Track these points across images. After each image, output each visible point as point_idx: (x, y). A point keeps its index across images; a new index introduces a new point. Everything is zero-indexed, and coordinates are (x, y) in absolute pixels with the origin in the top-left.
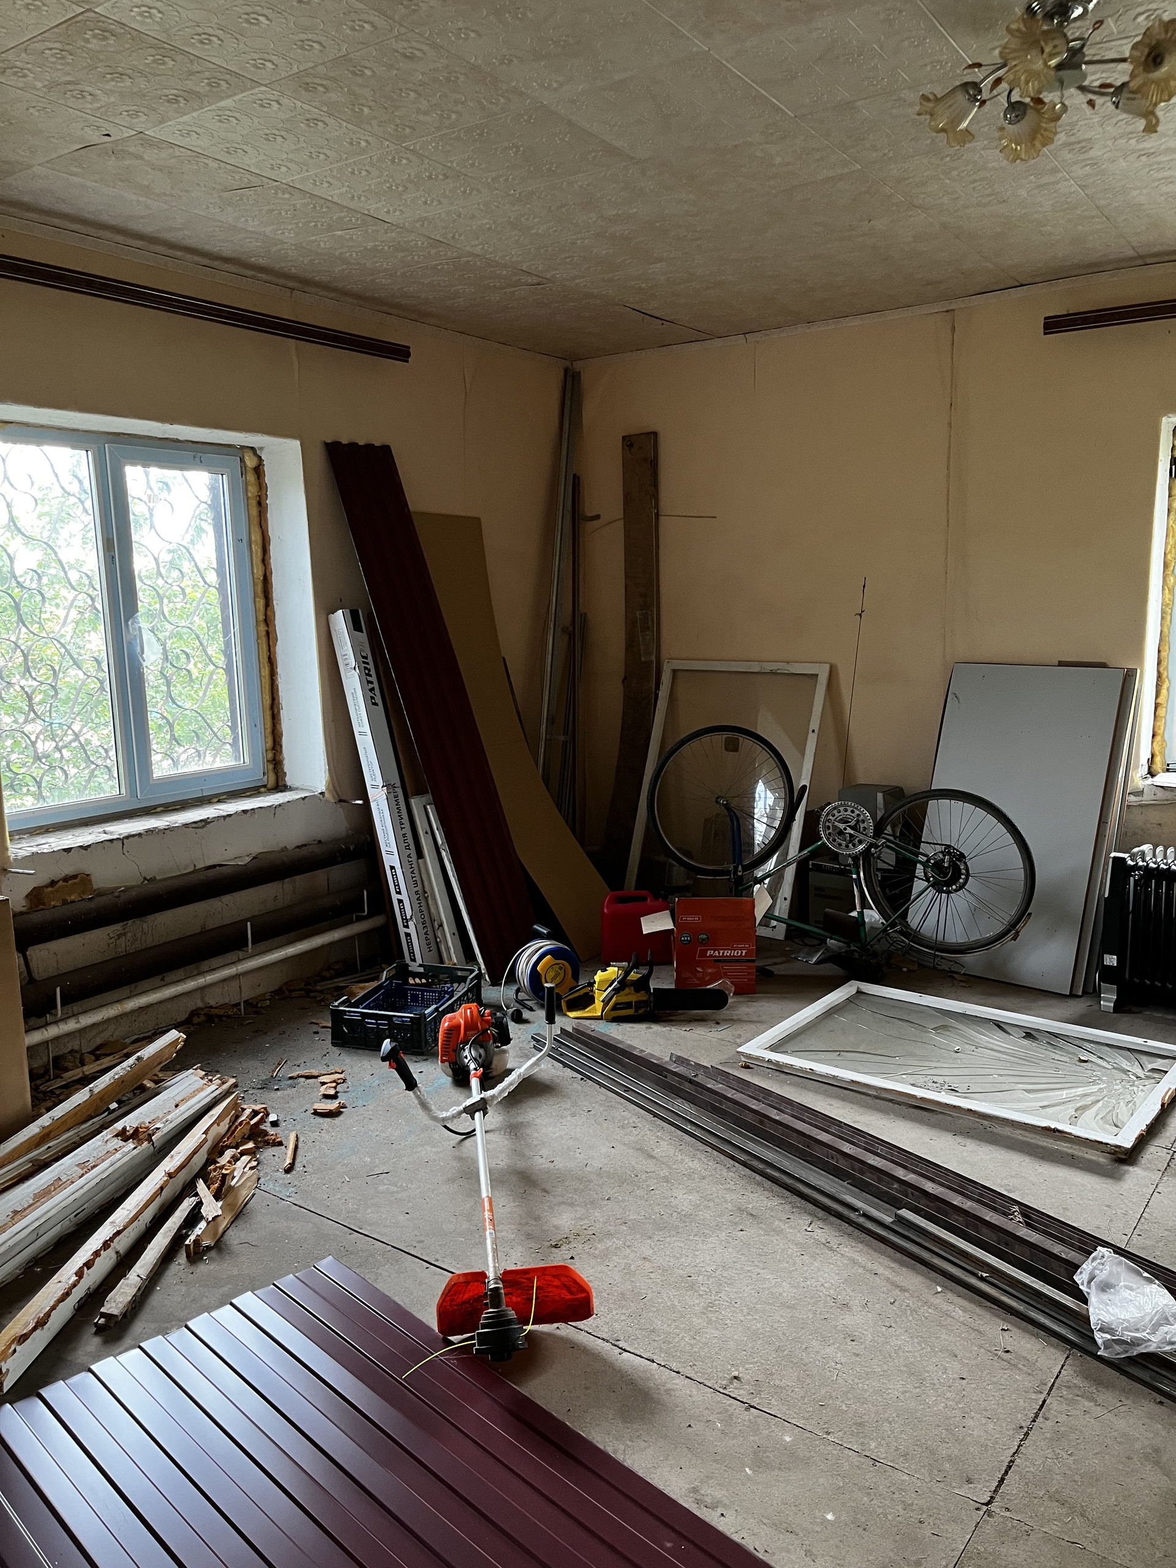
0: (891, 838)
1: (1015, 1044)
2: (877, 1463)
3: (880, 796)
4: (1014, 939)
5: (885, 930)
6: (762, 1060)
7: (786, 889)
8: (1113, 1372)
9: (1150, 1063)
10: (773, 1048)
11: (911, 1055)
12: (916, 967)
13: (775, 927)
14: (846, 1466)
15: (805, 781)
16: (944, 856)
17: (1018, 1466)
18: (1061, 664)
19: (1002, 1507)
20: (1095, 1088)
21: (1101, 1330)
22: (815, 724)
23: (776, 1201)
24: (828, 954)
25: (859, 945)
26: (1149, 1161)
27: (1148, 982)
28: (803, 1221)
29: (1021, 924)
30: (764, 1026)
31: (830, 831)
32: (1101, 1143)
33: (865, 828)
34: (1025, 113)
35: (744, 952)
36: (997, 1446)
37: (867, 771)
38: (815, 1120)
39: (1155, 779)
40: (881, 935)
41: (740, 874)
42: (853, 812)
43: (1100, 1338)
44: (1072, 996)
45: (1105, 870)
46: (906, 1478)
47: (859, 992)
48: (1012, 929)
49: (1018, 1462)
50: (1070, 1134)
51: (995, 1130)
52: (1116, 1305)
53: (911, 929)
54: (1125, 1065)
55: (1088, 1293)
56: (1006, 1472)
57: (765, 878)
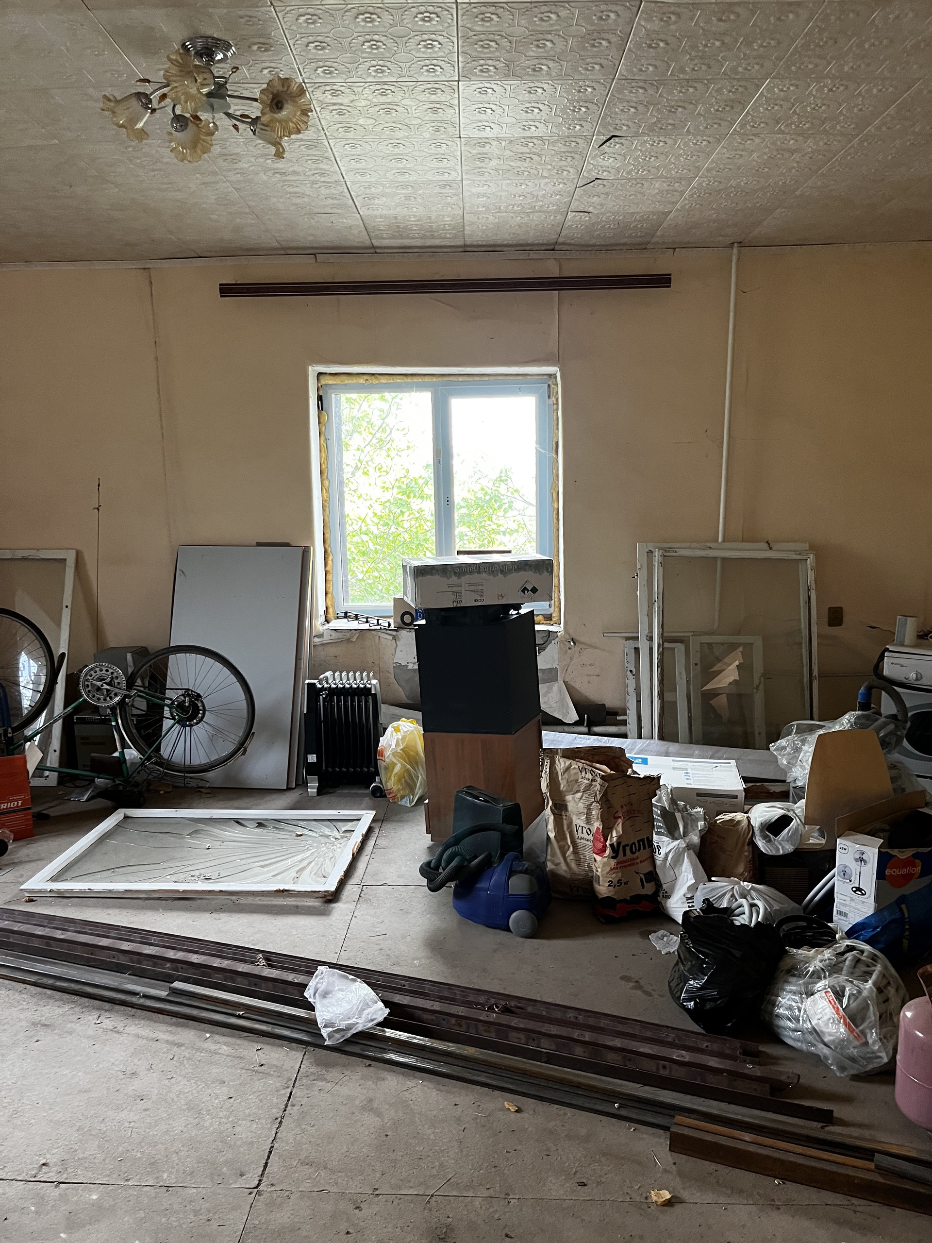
0: (142, 689)
1: (252, 833)
2: (170, 1189)
3: (129, 656)
4: (244, 754)
5: (143, 764)
6: (45, 891)
7: (56, 743)
8: (336, 1054)
9: (344, 826)
10: (54, 879)
11: (173, 859)
12: (170, 790)
13: (48, 776)
14: (146, 1200)
15: (63, 648)
16: (185, 698)
17: (277, 1149)
18: (259, 544)
19: (268, 1185)
20: (308, 853)
21: (325, 1026)
22: (67, 600)
23: (67, 1008)
24: (98, 791)
25: (122, 779)
26: (347, 897)
27: (338, 770)
28: (91, 1018)
29: (248, 742)
30: (44, 862)
31: (90, 689)
32: (316, 892)
33: (119, 683)
34: (187, 125)
35: (20, 802)
36: (260, 1140)
37: (116, 637)
38: (96, 930)
39: (330, 624)
40: (140, 768)
41: (10, 735)
42: (107, 671)
43: (324, 1032)
44: (289, 789)
45: (303, 693)
46: (195, 1190)
47: (126, 817)
48: (241, 747)
49: (276, 1146)
50: (294, 891)
51: (241, 902)
52: (334, 1005)
53: (165, 759)
54: (327, 831)
55: (314, 1002)
56: (269, 1157)
57: (36, 735)
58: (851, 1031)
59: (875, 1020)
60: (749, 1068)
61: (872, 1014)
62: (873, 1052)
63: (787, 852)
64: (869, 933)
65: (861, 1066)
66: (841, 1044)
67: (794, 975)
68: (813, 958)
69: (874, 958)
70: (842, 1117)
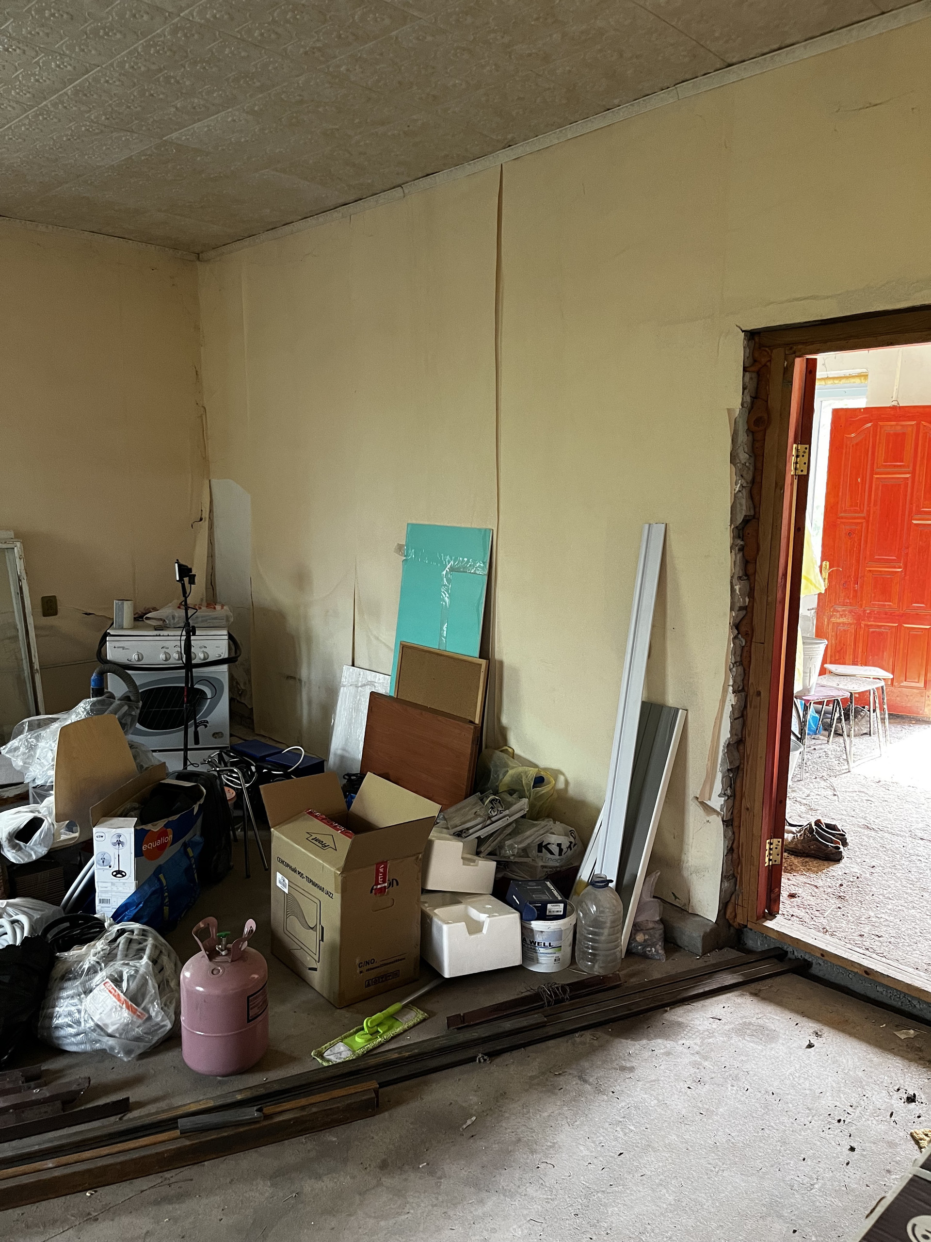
58: (134, 1012)
59: (155, 993)
60: (36, 1093)
61: (152, 987)
62: (158, 1024)
63: (40, 856)
64: (133, 911)
65: (147, 1042)
66: (126, 1028)
67: (70, 979)
68: (86, 954)
69: (143, 933)
70: (138, 1100)
